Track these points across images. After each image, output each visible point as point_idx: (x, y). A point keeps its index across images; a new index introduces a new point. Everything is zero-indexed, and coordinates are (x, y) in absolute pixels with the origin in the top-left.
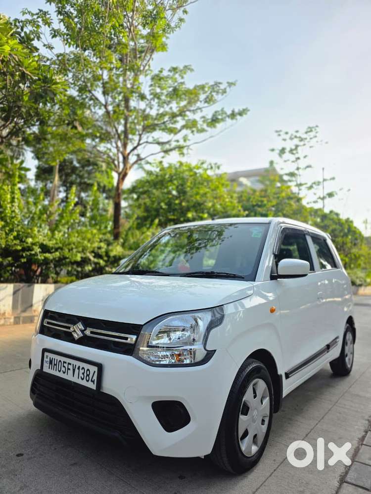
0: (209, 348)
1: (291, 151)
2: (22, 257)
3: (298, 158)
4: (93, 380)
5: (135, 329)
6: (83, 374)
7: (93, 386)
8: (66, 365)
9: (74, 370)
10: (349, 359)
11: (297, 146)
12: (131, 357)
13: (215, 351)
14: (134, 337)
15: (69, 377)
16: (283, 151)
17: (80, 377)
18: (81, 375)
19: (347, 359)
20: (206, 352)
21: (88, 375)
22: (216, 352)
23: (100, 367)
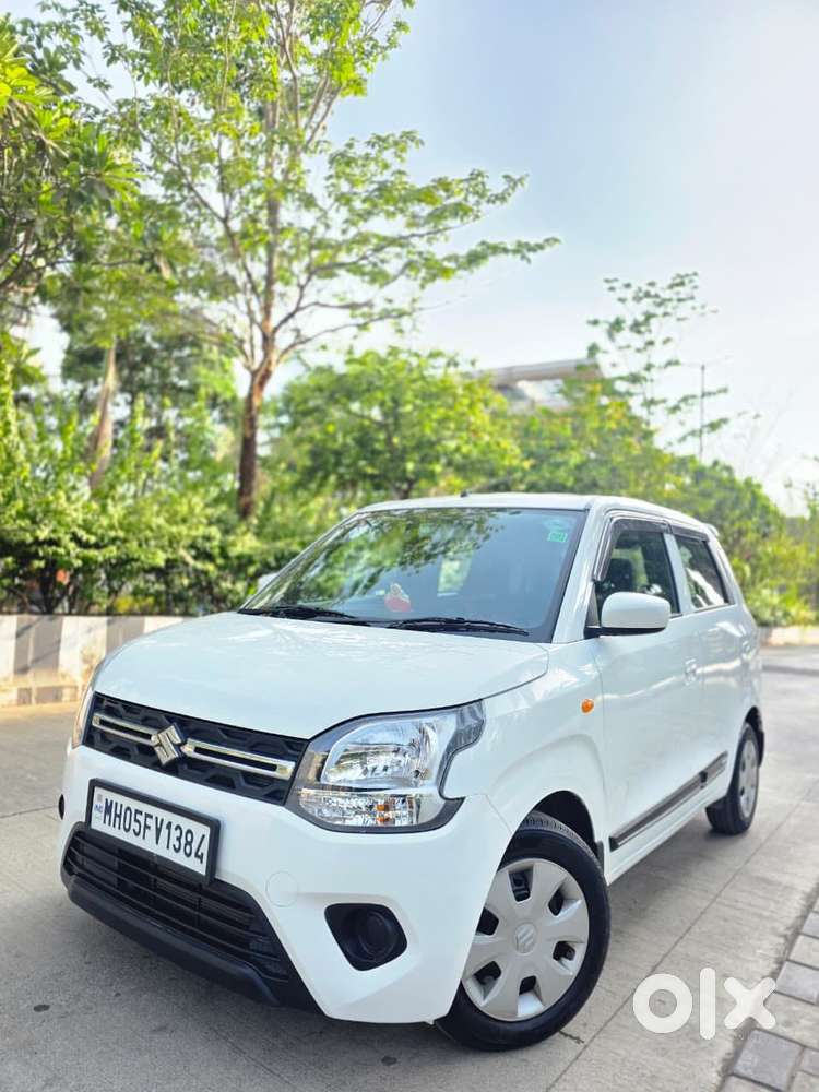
0: (450, 793)
1: (636, 327)
2: (36, 556)
3: (651, 343)
4: (199, 853)
5: (292, 748)
6: (179, 839)
7: (200, 868)
8: (141, 818)
9: (158, 831)
10: (748, 799)
11: (649, 316)
12: (283, 808)
13: (463, 799)
14: (290, 766)
15: (147, 843)
16: (617, 325)
17: (171, 847)
18: (174, 841)
19: (743, 799)
20: (443, 802)
21: (189, 843)
22: (465, 801)
23: (216, 827)
